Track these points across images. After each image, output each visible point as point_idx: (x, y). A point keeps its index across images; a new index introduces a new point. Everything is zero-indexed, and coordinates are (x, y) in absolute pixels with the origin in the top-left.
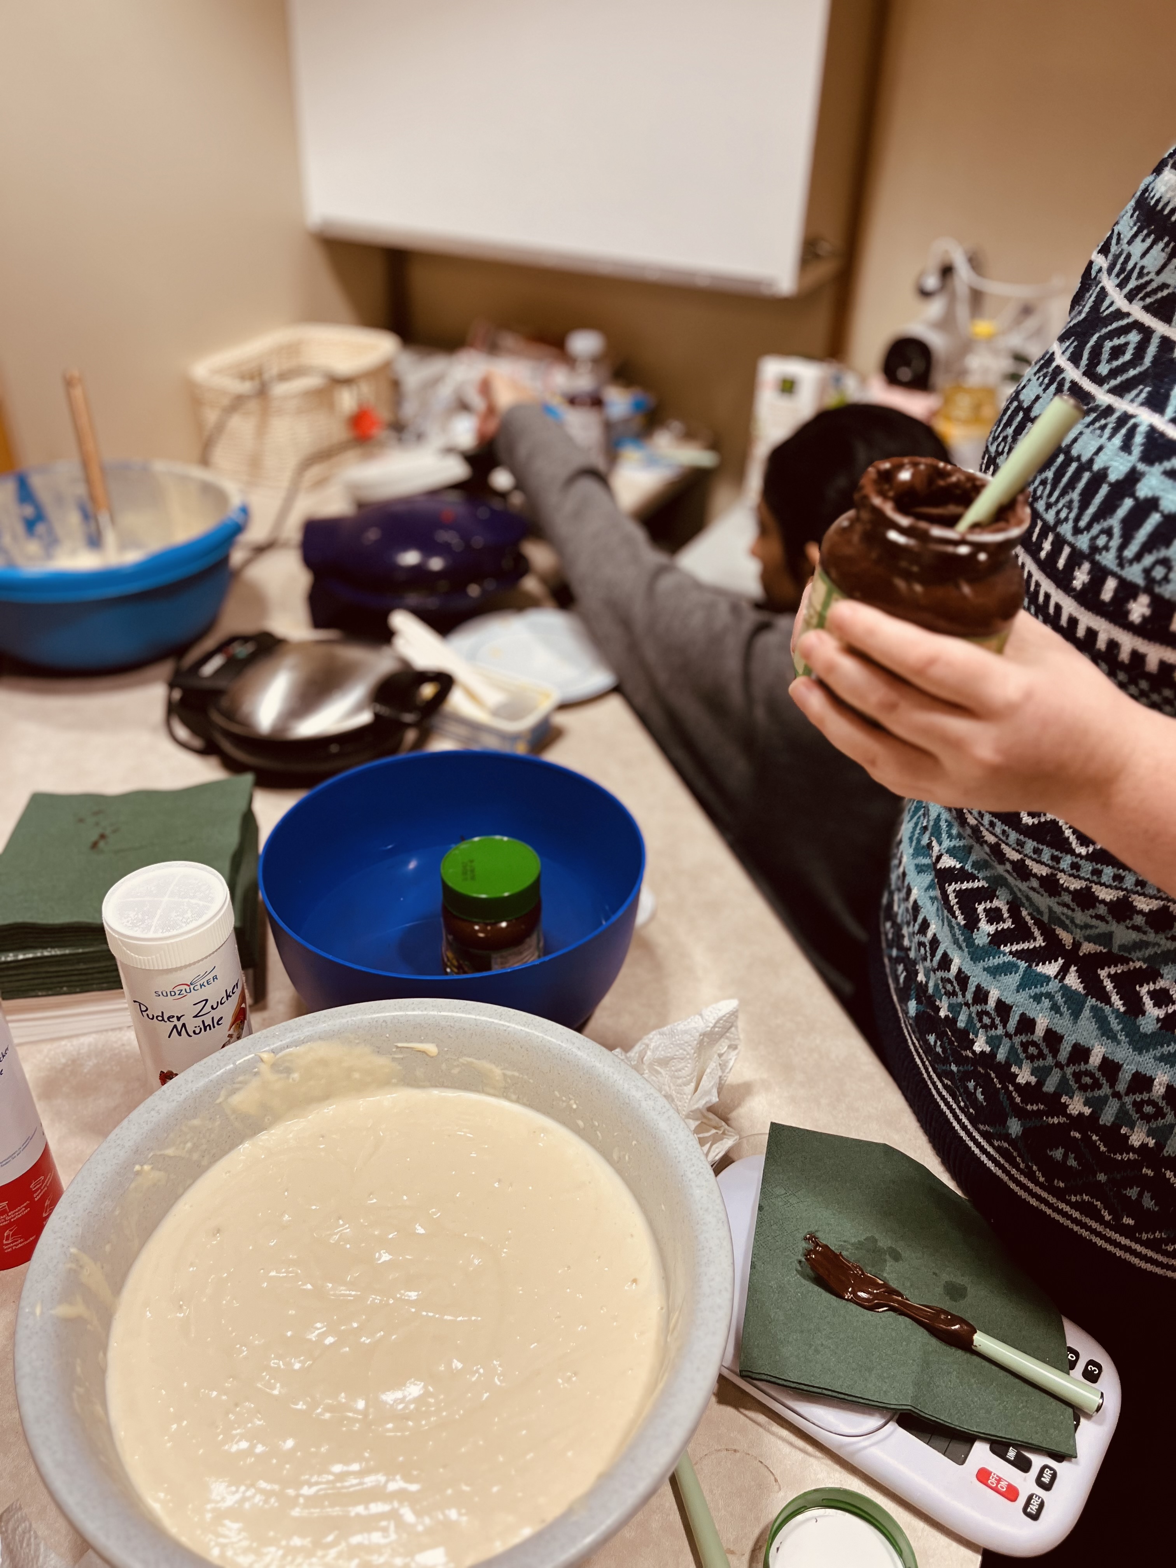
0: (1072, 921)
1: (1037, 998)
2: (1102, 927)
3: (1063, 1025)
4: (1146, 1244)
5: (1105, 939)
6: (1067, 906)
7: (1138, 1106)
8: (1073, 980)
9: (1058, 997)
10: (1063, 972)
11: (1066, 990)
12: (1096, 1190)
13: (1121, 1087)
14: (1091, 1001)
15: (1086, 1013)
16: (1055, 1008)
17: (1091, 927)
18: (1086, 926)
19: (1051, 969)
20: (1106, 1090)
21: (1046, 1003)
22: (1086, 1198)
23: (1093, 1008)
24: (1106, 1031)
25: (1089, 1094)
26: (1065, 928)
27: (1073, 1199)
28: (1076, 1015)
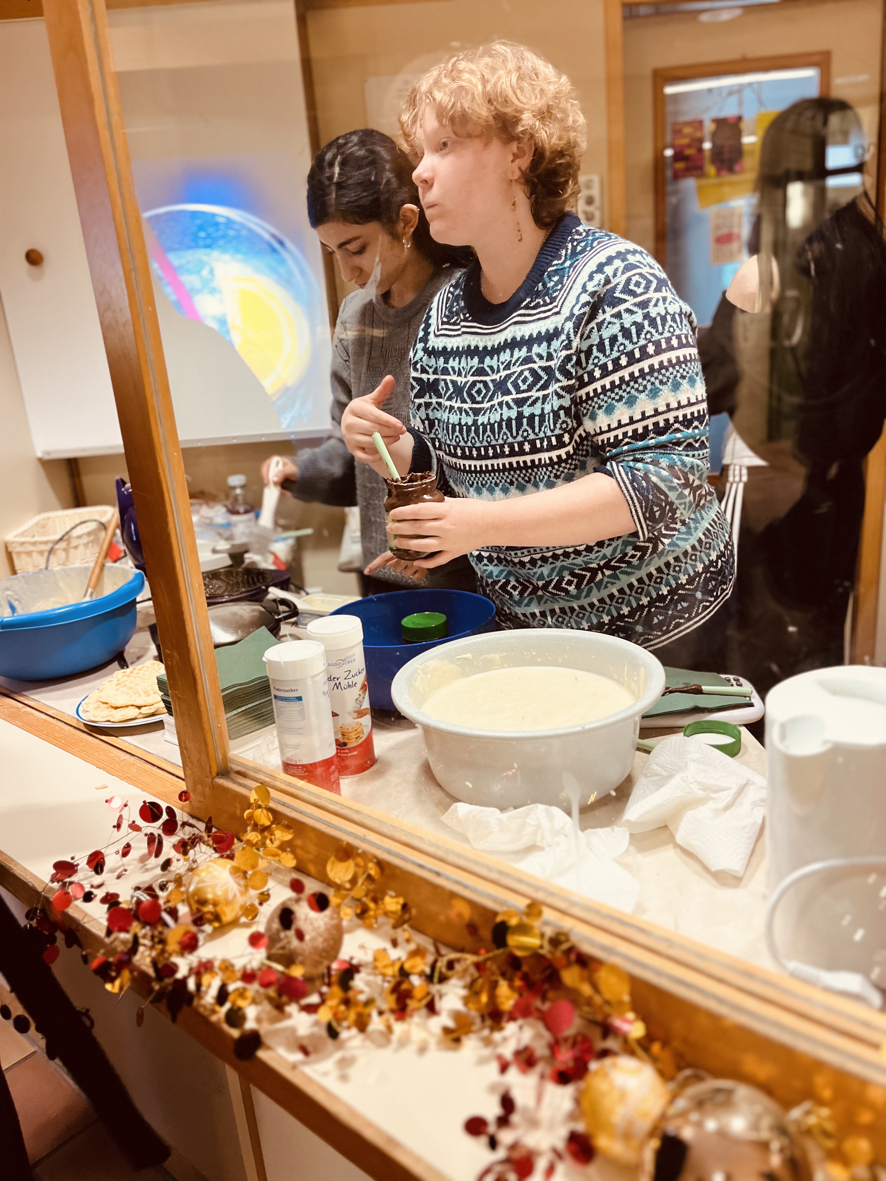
0: (591, 559)
1: (606, 587)
2: (601, 554)
3: (619, 585)
4: (696, 616)
5: (604, 557)
6: (586, 556)
7: (655, 582)
8: (608, 573)
9: (610, 580)
10: (603, 573)
11: (609, 576)
12: (674, 618)
13: (647, 582)
14: (618, 572)
15: (620, 576)
16: (613, 584)
17: (598, 557)
18: (597, 557)
19: (600, 576)
20: (646, 587)
21: (609, 585)
22: (674, 623)
23: (620, 572)
24: (628, 574)
25: (644, 593)
26: (591, 563)
27: (671, 627)
28: (618, 579)
